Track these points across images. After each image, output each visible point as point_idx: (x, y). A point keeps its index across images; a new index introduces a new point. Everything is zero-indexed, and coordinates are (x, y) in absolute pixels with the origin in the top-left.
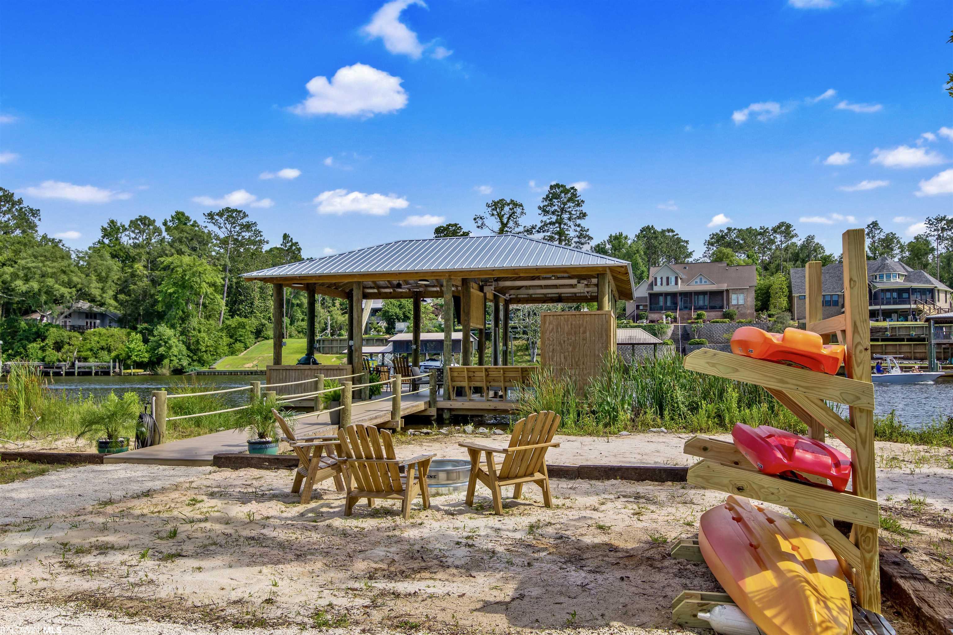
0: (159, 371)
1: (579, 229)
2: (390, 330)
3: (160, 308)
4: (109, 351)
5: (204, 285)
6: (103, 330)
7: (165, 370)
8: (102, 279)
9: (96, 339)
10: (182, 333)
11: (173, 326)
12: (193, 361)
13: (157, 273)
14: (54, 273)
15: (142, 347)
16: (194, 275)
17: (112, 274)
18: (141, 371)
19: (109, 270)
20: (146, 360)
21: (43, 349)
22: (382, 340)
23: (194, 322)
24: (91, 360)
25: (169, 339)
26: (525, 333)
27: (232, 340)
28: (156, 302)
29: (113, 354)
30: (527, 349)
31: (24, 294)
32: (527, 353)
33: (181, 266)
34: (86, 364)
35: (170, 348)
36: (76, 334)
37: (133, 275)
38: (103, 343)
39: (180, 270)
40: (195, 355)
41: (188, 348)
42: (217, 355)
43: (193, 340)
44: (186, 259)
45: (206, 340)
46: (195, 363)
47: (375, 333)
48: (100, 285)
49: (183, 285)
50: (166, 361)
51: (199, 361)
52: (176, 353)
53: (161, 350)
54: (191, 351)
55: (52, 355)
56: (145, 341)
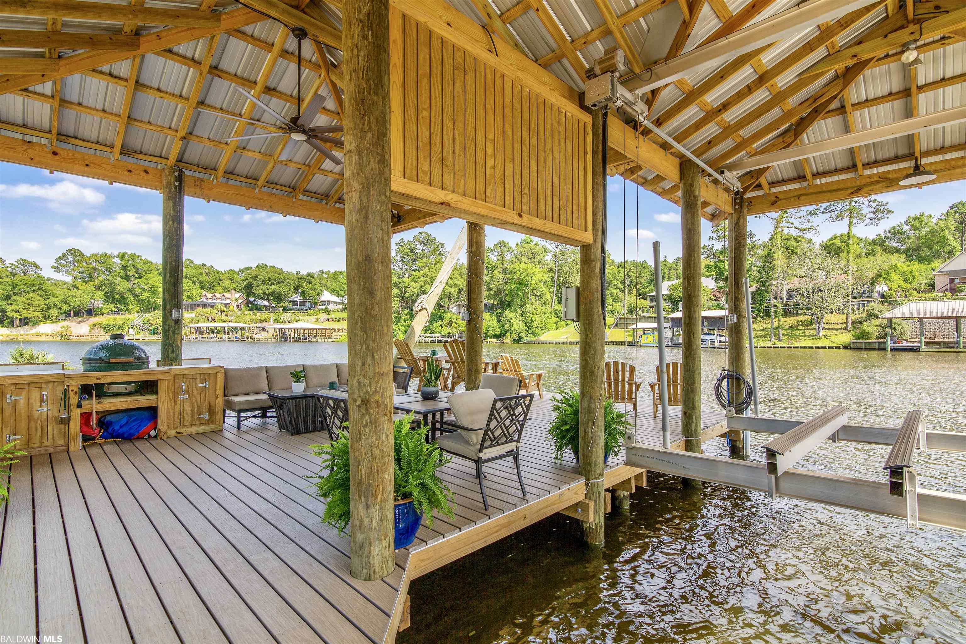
0: (505, 341)
1: (874, 205)
3: (508, 299)
7: (508, 340)
10: (522, 315)
11: (516, 310)
12: (529, 333)
13: (507, 276)
15: (496, 324)
16: (527, 275)
18: (494, 340)
20: (498, 333)
21: (441, 326)
23: (529, 307)
25: (511, 319)
26: (808, 309)
27: (558, 320)
28: (505, 295)
30: (812, 324)
32: (811, 327)
33: (520, 270)
35: (512, 325)
39: (519, 273)
40: (530, 329)
41: (526, 325)
42: (545, 329)
43: (529, 319)
44: (523, 265)
45: (538, 319)
46: (530, 335)
49: (521, 283)
50: (508, 334)
51: (533, 334)
52: (516, 328)
53: (507, 327)
54: (528, 327)
55: (446, 330)
56: (499, 321)
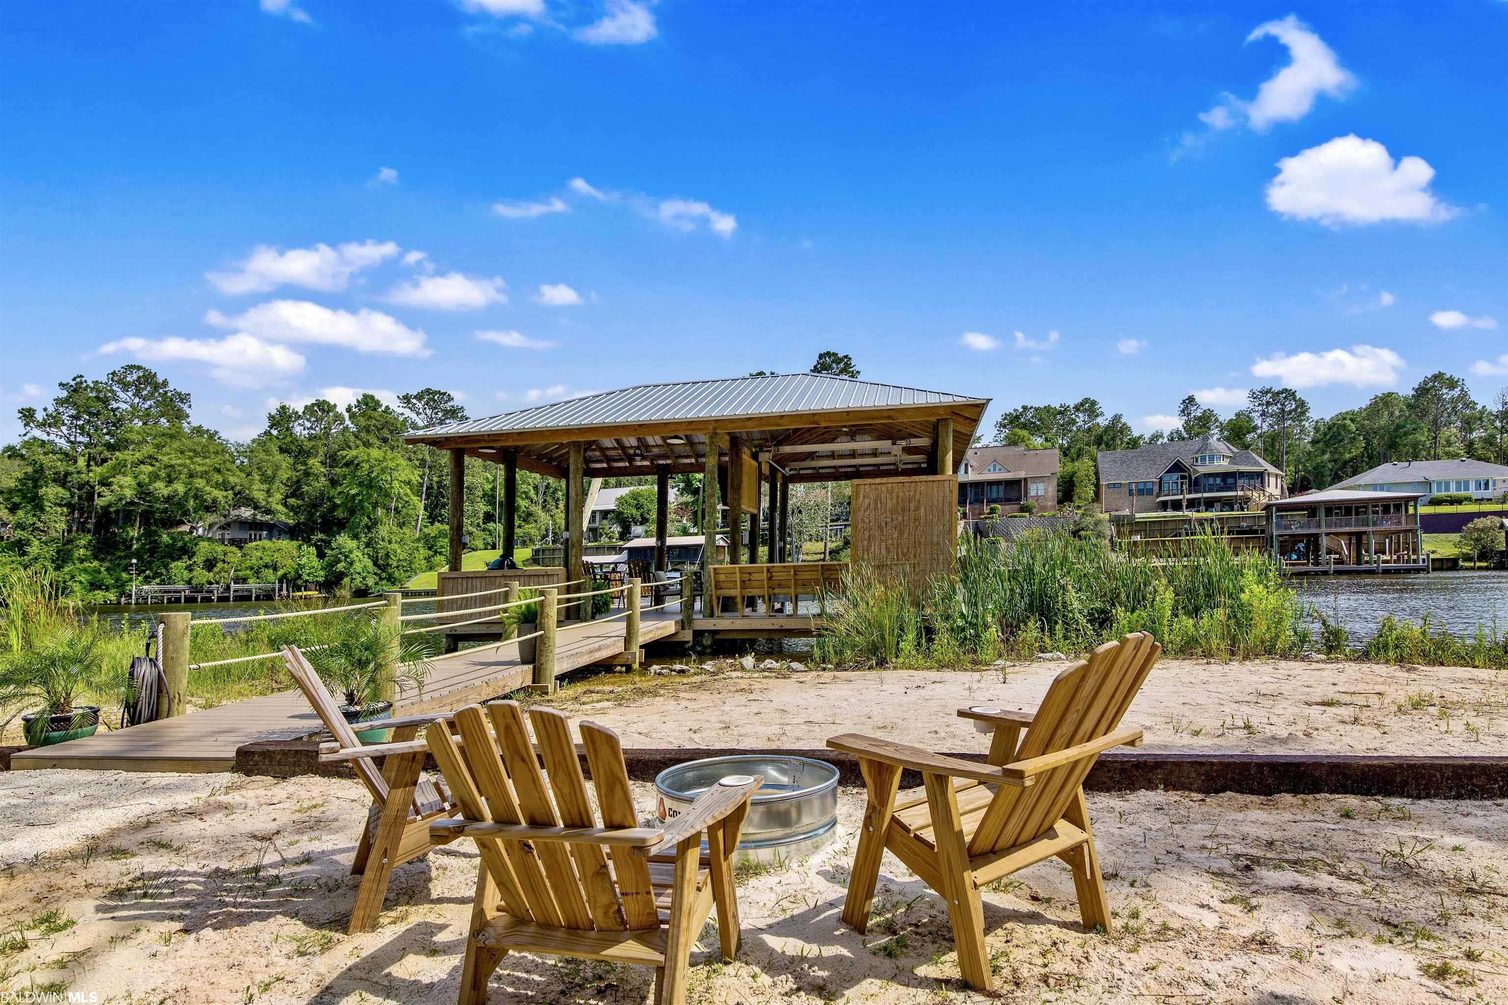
2: (625, 534)
3: (340, 514)
4: (275, 569)
5: (396, 484)
6: (266, 543)
8: (268, 480)
9: (259, 554)
10: (370, 545)
11: (356, 537)
12: (381, 579)
13: (338, 470)
14: (206, 472)
15: (316, 562)
16: (383, 471)
17: (280, 472)
18: (314, 593)
19: (277, 468)
21: (190, 568)
22: (614, 548)
23: (383, 531)
24: (250, 581)
25: (349, 552)
27: (431, 553)
28: (335, 507)
29: (280, 573)
31: (168, 499)
33: (368, 461)
34: (246, 586)
35: (352, 563)
36: (234, 549)
37: (307, 474)
38: (267, 560)
39: (366, 466)
40: (383, 571)
41: (375, 563)
42: (411, 571)
44: (375, 453)
45: (399, 552)
46: (384, 582)
47: (607, 540)
48: (265, 487)
49: (370, 484)
50: (346, 580)
51: (388, 580)
52: (359, 570)
53: (340, 566)
54: (379, 567)
55: (201, 576)
56: (321, 555)
